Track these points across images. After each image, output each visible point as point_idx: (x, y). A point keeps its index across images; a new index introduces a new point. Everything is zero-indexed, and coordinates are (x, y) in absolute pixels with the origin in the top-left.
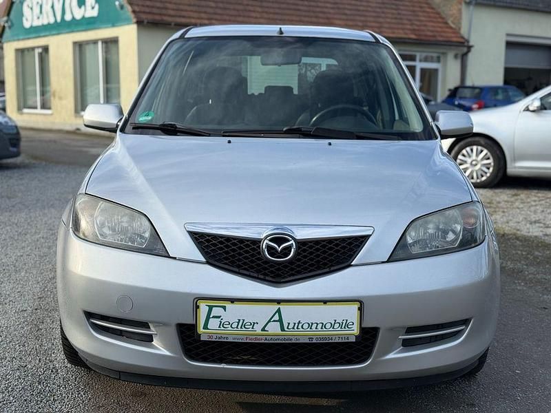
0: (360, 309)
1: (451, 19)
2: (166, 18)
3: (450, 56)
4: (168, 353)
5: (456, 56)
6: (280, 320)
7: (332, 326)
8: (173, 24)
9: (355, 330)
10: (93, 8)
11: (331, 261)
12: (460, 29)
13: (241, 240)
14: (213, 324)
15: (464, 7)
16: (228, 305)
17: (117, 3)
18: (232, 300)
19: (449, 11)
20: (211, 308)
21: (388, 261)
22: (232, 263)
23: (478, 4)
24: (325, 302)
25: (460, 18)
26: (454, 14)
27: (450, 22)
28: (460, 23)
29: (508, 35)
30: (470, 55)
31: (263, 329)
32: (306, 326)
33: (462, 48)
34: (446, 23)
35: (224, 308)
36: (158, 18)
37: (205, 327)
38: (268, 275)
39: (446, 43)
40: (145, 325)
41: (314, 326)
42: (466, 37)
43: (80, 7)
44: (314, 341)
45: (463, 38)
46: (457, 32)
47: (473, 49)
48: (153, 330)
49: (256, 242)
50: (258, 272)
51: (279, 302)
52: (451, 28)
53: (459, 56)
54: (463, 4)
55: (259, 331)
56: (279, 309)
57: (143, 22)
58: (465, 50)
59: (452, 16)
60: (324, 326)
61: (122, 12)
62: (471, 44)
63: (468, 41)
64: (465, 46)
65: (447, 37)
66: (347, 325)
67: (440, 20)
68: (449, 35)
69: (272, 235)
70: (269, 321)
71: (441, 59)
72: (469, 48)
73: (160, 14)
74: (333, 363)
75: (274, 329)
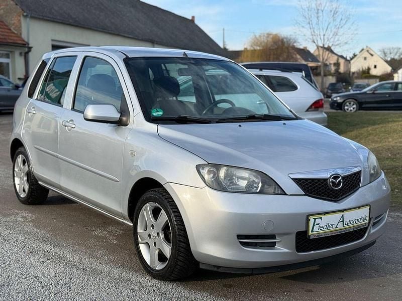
0: (370, 209)
1: (13, 27)
3: (17, 53)
4: (286, 250)
5: (21, 54)
6: (343, 221)
7: (361, 220)
9: (368, 221)
12: (21, 34)
13: (319, 180)
14: (316, 228)
15: (22, 19)
16: (323, 217)
18: (325, 214)
19: (12, 20)
20: (315, 219)
21: (370, 183)
22: (317, 194)
23: (33, 18)
24: (359, 208)
25: (21, 27)
26: (14, 23)
27: (12, 29)
28: (21, 30)
29: (52, 40)
30: (30, 54)
31: (336, 228)
32: (352, 222)
33: (24, 48)
34: (10, 30)
35: (321, 218)
37: (312, 231)
38: (332, 198)
39: (12, 44)
40: (273, 237)
41: (355, 221)
42: (26, 40)
45: (24, 41)
46: (19, 36)
47: (32, 50)
48: (278, 239)
49: (325, 180)
50: (328, 196)
51: (343, 211)
52: (14, 33)
53: (23, 54)
54: (22, 16)
55: (335, 229)
56: (343, 215)
58: (26, 50)
59: (14, 24)
60: (358, 220)
62: (30, 46)
63: (28, 44)
64: (26, 47)
65: (14, 40)
66: (365, 218)
67: (5, 27)
68: (15, 38)
69: (332, 175)
70: (339, 222)
71: (10, 55)
72: (30, 49)
75: (340, 226)
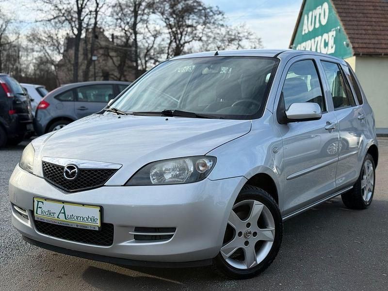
0: (100, 211)
2: (377, 50)
4: (30, 226)
6: (64, 213)
7: (87, 219)
8: (383, 54)
9: (98, 223)
10: (332, 47)
11: (94, 182)
13: (58, 167)
14: (39, 211)
17: (345, 43)
18: (46, 199)
20: (38, 202)
21: (125, 185)
22: (52, 179)
24: (83, 205)
31: (58, 217)
32: (75, 218)
35: (43, 202)
36: (372, 50)
37: (37, 213)
38: (66, 187)
41: (79, 218)
43: (325, 48)
44: (79, 227)
49: (63, 168)
50: (62, 185)
51: (63, 202)
55: (56, 218)
56: (63, 207)
57: (359, 54)
60: (83, 219)
61: (348, 48)
66: (94, 220)
69: (68, 165)
70: (60, 213)
73: (374, 48)
74: (96, 244)
75: (62, 217)
